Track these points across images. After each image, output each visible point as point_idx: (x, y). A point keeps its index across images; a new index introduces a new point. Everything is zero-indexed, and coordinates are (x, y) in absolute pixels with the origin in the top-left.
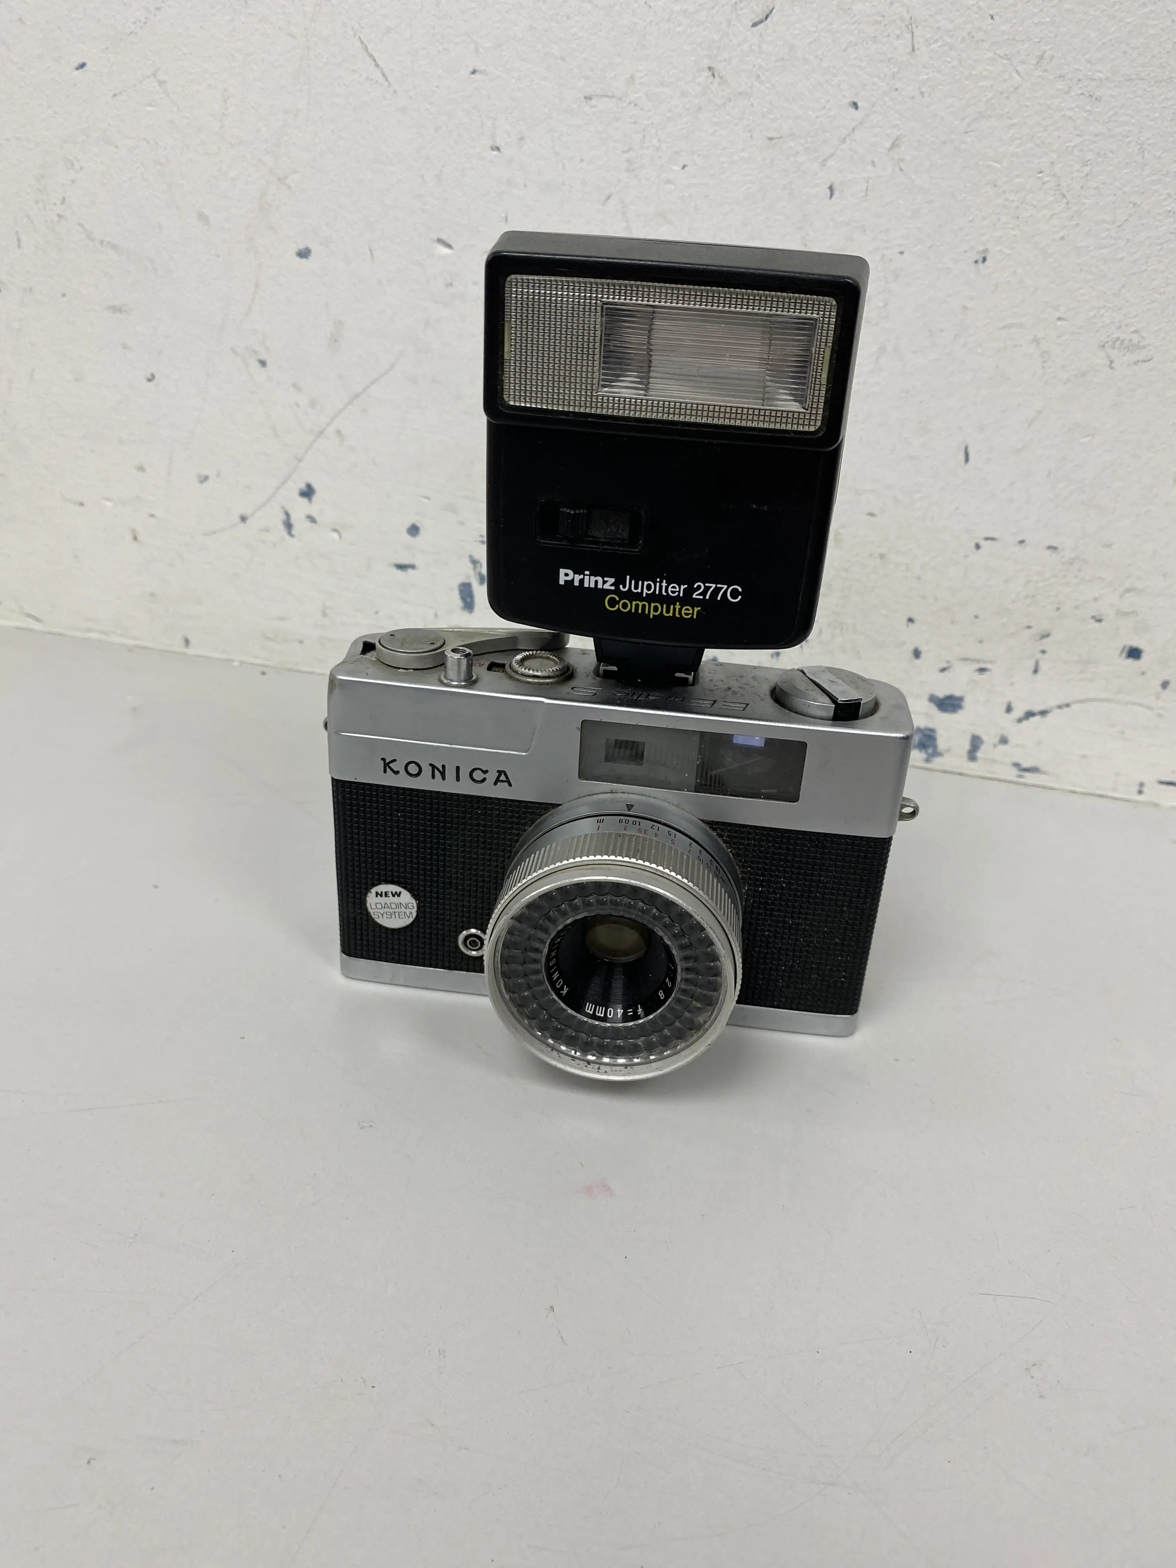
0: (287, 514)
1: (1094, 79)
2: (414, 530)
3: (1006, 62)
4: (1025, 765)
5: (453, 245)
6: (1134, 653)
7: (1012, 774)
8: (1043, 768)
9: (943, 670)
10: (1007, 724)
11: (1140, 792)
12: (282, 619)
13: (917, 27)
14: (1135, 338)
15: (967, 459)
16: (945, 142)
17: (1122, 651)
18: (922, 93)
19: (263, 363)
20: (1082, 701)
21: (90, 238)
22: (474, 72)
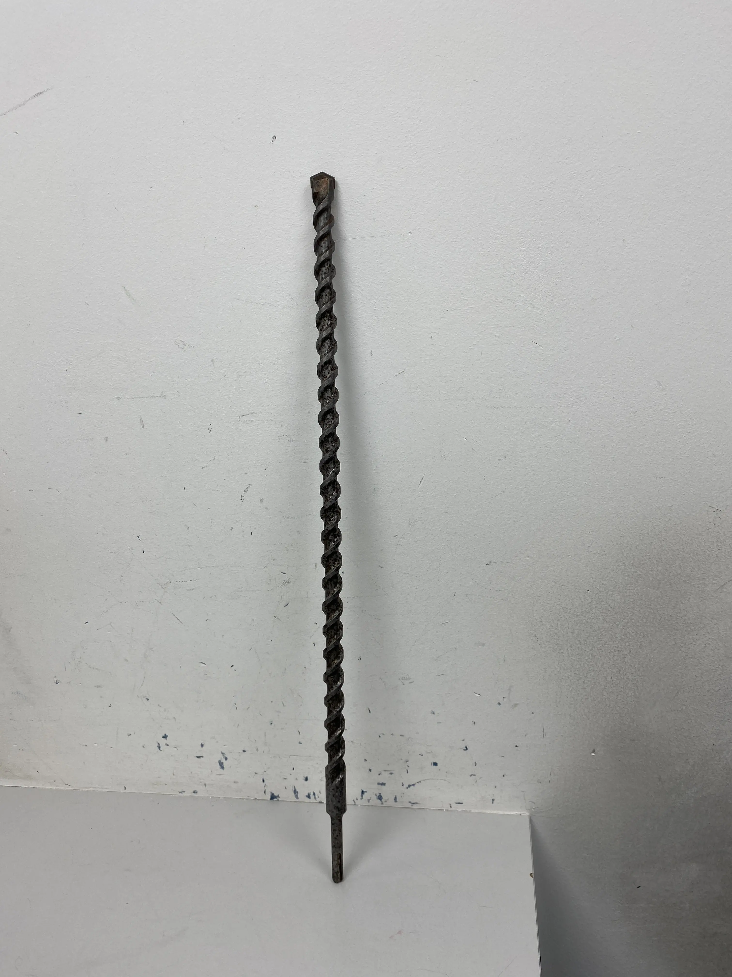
0: (159, 744)
2: (202, 745)
4: (413, 802)
5: (206, 664)
6: (435, 764)
7: (409, 805)
8: (418, 803)
9: (379, 774)
10: (403, 789)
11: (451, 807)
12: (159, 777)
15: (370, 712)
17: (432, 764)
19: (148, 699)
20: (424, 780)
21: (90, 667)
22: (207, 620)
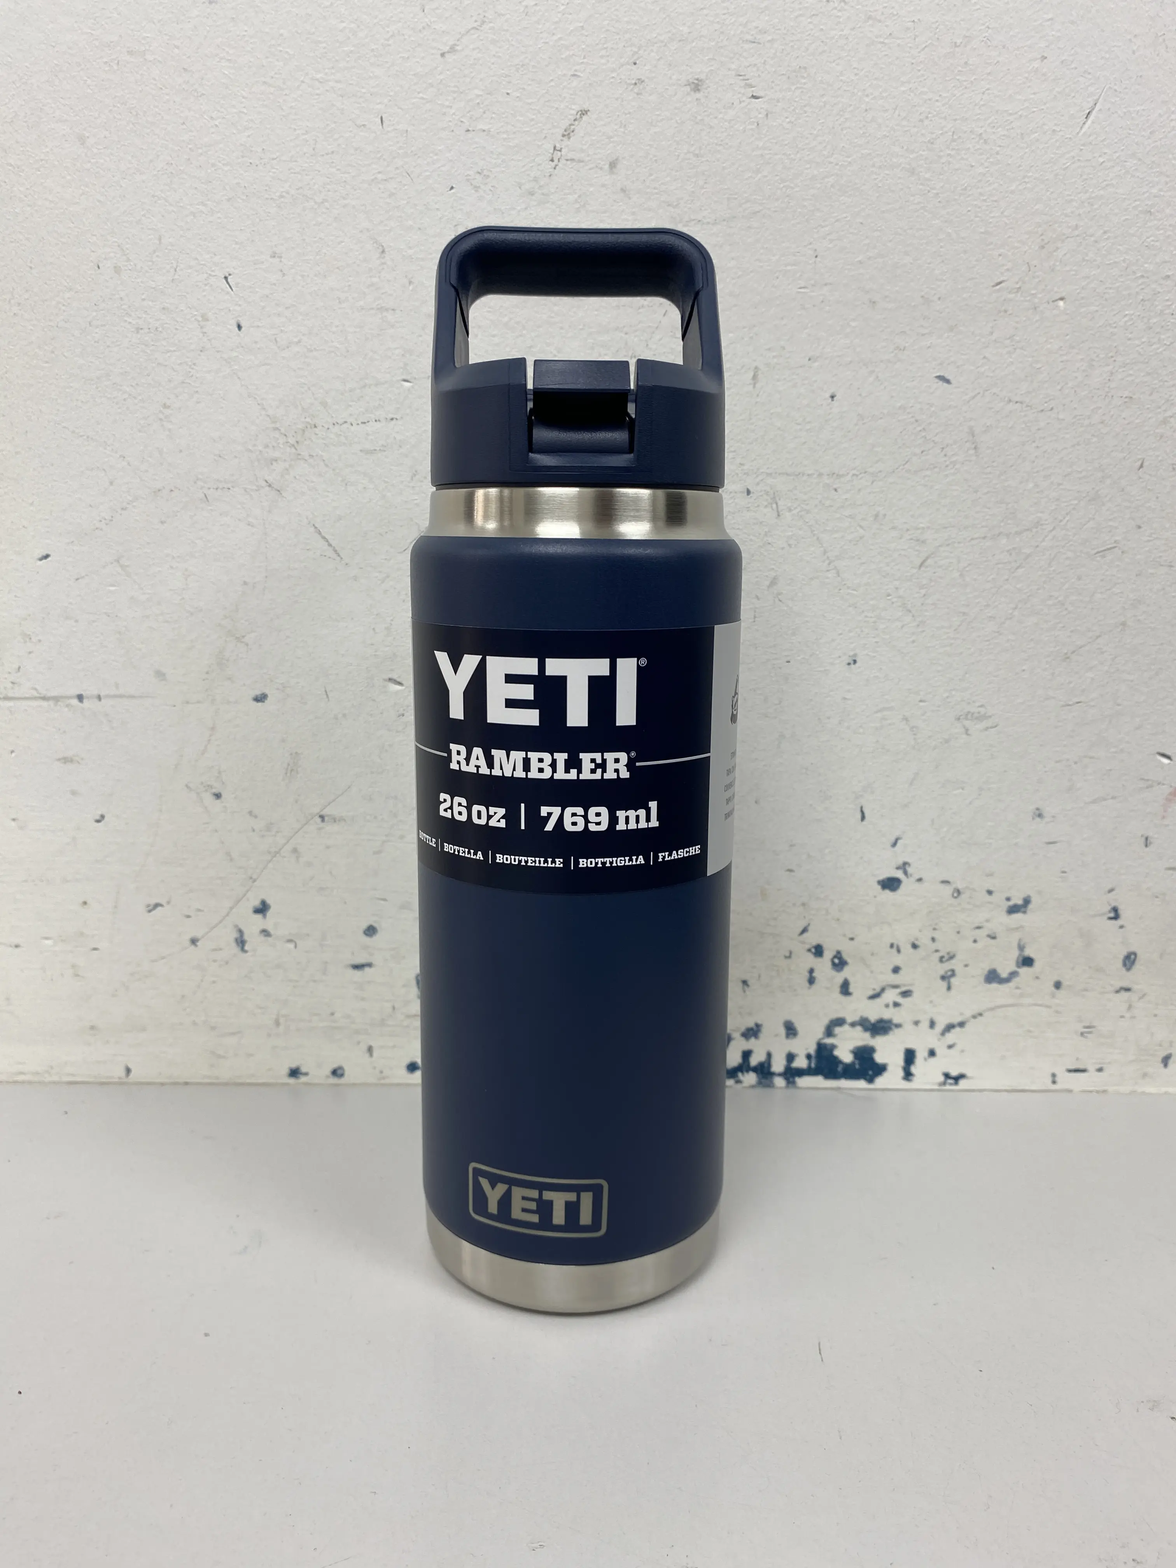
0: (241, 932)
1: (918, 529)
2: (371, 931)
3: (849, 520)
4: (954, 1073)
5: (404, 682)
6: (1027, 962)
8: (968, 1074)
9: (873, 997)
10: (933, 1038)
11: (1054, 1082)
12: (233, 1034)
13: (780, 499)
14: (982, 710)
16: (812, 579)
17: (1017, 961)
18: (790, 545)
19: (218, 796)
20: (992, 1009)
